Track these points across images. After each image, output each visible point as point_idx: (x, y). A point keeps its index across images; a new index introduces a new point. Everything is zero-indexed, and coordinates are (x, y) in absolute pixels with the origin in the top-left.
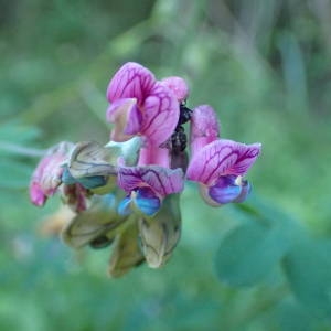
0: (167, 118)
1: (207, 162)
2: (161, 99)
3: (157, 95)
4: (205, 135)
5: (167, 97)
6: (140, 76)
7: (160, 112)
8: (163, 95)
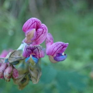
0: (44, 36)
1: (53, 49)
2: (43, 29)
3: (42, 28)
4: (50, 42)
5: (45, 29)
6: (37, 22)
7: (42, 33)
8: (44, 28)
